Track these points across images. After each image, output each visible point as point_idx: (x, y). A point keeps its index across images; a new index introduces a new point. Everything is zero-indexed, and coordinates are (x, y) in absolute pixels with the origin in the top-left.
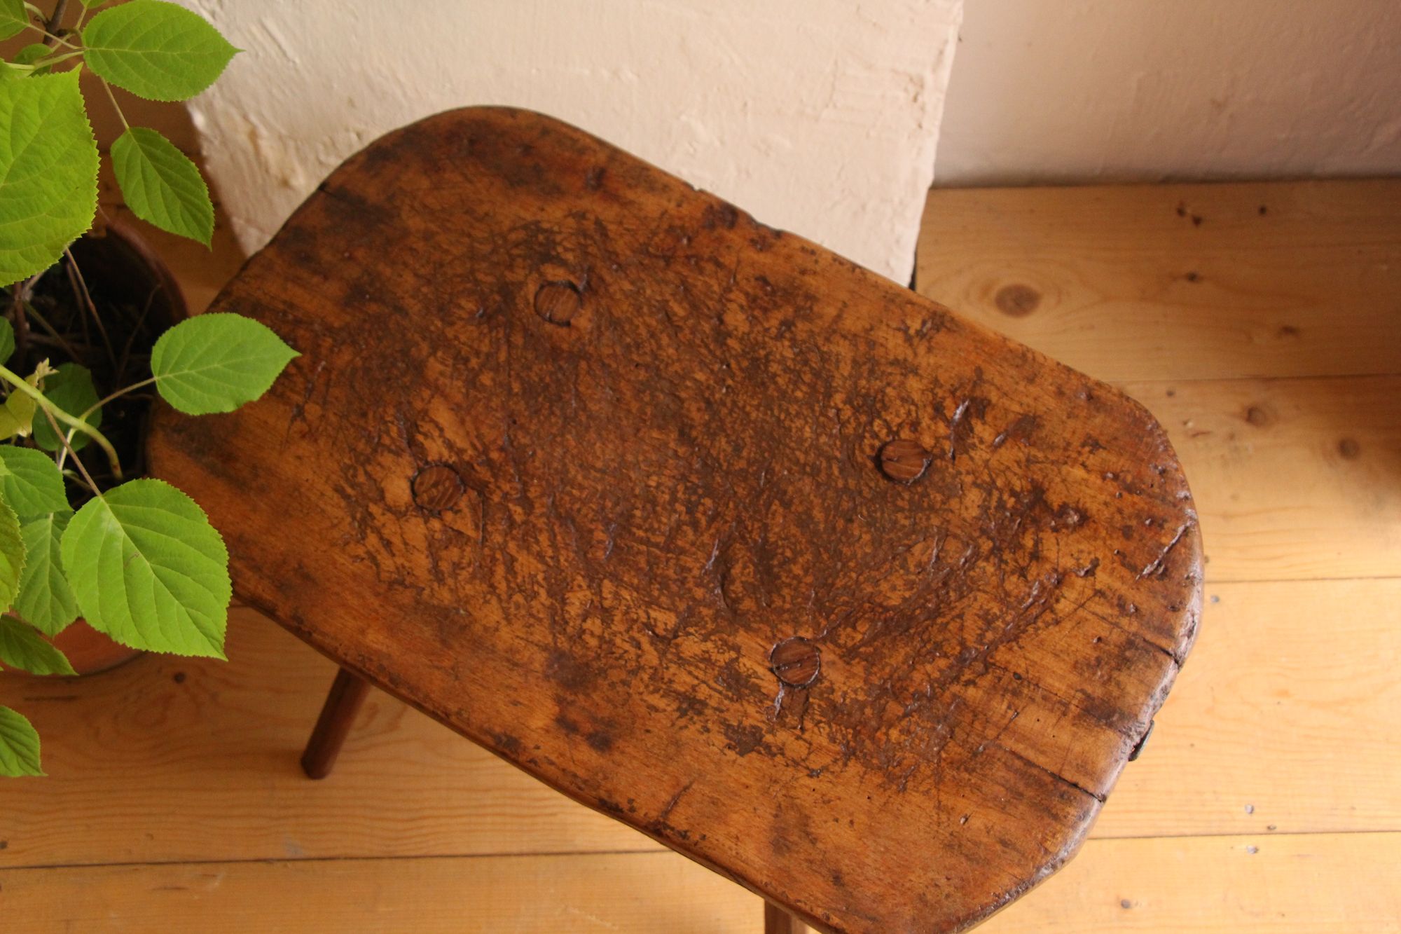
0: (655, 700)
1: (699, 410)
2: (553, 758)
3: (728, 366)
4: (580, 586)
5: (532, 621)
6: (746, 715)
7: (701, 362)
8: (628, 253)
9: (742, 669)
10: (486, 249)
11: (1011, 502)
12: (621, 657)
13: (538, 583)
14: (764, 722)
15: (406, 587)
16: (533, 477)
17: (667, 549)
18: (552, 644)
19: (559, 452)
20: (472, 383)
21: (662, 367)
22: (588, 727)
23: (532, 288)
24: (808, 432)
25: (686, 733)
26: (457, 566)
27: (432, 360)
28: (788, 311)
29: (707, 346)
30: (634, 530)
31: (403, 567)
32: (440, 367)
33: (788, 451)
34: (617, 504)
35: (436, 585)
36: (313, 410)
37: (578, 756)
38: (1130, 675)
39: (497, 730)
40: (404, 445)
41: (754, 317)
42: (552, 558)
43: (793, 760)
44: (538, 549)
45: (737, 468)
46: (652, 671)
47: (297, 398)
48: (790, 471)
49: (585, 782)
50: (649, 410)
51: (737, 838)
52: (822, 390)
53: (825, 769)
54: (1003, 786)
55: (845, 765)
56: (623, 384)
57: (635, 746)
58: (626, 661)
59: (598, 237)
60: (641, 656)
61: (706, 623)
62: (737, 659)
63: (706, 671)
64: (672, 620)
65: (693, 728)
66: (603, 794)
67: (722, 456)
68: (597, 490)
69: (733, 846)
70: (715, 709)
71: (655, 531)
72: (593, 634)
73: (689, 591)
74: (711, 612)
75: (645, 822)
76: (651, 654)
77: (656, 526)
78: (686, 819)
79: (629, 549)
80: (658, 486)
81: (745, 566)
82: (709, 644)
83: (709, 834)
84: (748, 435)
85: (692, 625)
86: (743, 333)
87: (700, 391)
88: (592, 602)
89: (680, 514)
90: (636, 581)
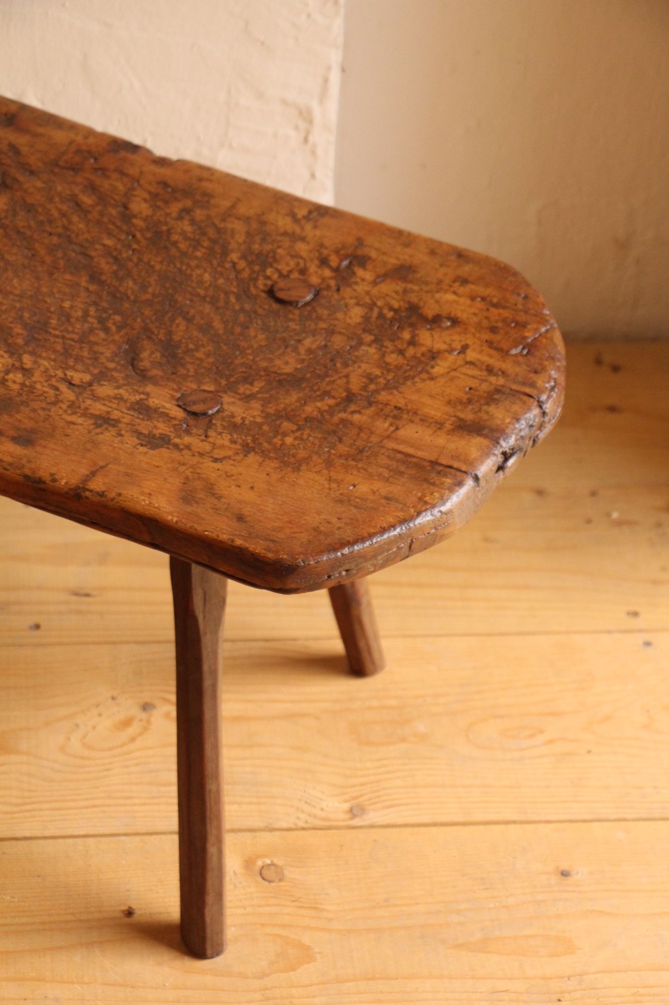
0: (73, 418)
1: (108, 263)
3: (134, 236)
6: (156, 428)
8: (40, 164)
9: (151, 405)
11: (390, 314)
12: (41, 395)
21: (73, 235)
22: (12, 433)
24: (207, 277)
25: (102, 436)
28: (188, 203)
29: (114, 224)
30: (51, 330)
33: (189, 289)
38: (498, 408)
41: (158, 206)
43: (199, 453)
46: (69, 403)
48: (191, 301)
49: (11, 464)
50: (62, 263)
51: (150, 494)
52: (220, 251)
53: (227, 458)
54: (387, 468)
55: (246, 456)
56: (37, 245)
57: (56, 444)
58: (46, 398)
59: (11, 154)
60: (59, 395)
61: (118, 380)
62: (146, 399)
63: (118, 404)
64: (87, 378)
65: (107, 434)
66: (27, 471)
67: (129, 292)
68: (15, 307)
69: (147, 499)
70: (128, 424)
71: (69, 332)
72: (14, 382)
73: (102, 363)
74: (123, 375)
75: (66, 489)
76: (68, 394)
77: (70, 329)
78: (104, 484)
79: (45, 340)
80: (72, 307)
81: (152, 353)
82: (121, 391)
83: (124, 492)
84: (153, 279)
85: (105, 381)
86: (147, 216)
87: (108, 252)
88: (13, 365)
89: (93, 324)
90: (53, 357)
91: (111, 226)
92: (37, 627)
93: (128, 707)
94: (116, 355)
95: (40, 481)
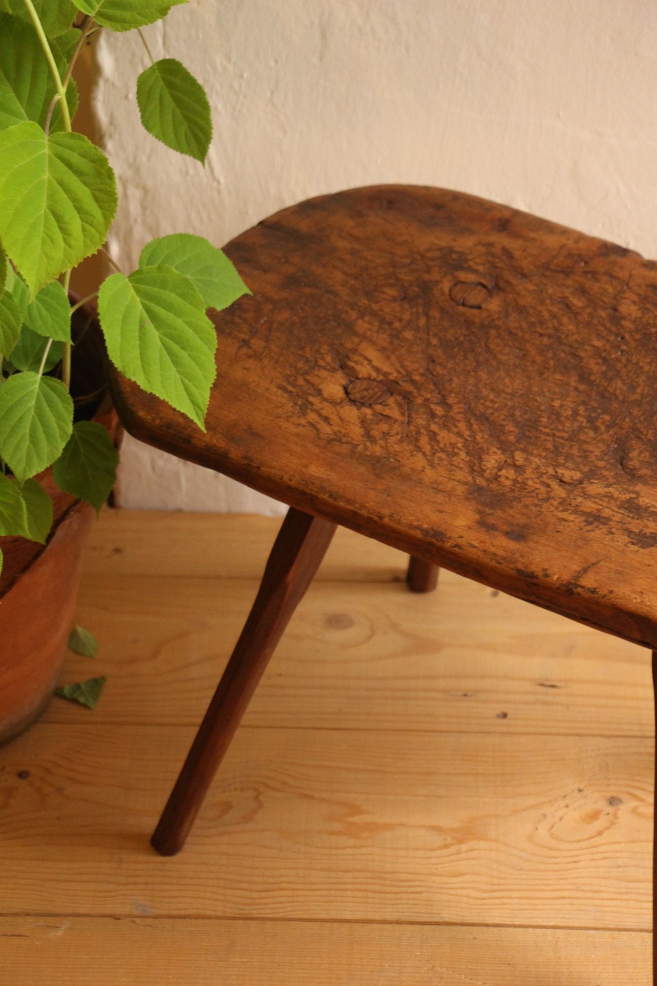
0: (565, 515)
1: (597, 364)
2: (475, 544)
3: (623, 338)
4: (495, 453)
5: (453, 468)
6: (646, 526)
7: (598, 335)
8: (532, 268)
9: (641, 504)
10: (407, 261)
12: (533, 491)
13: (458, 448)
15: (343, 443)
16: (451, 392)
17: (570, 439)
18: (472, 482)
19: (472, 381)
20: (396, 335)
21: (563, 336)
22: (505, 528)
23: (446, 285)
25: (592, 534)
26: (386, 434)
27: (360, 322)
29: (604, 325)
30: (542, 429)
31: (340, 432)
32: (366, 326)
34: (524, 414)
35: (368, 444)
36: (257, 344)
37: (496, 542)
39: (425, 527)
40: (337, 367)
41: (646, 309)
42: (470, 436)
44: (457, 430)
45: (632, 399)
49: (504, 558)
50: (552, 362)
51: (642, 593)
56: (528, 346)
57: (547, 540)
58: (537, 494)
59: (504, 258)
60: (550, 492)
61: (608, 479)
62: (637, 498)
63: (608, 502)
64: (577, 475)
65: (598, 532)
66: (520, 566)
67: (618, 392)
68: (507, 405)
69: (638, 597)
70: (618, 522)
71: (559, 431)
72: (507, 478)
73: (592, 462)
74: (612, 474)
75: (558, 584)
76: (559, 491)
77: (560, 427)
78: (596, 581)
79: (536, 438)
80: (561, 406)
81: (641, 453)
82: (611, 489)
83: (616, 589)
84: (641, 380)
85: (595, 479)
86: (636, 318)
87: (597, 353)
88: (506, 461)
89: (582, 423)
90: (544, 454)
91: (600, 328)
92: (505, 715)
93: (595, 800)
94: (605, 454)
95: (532, 575)
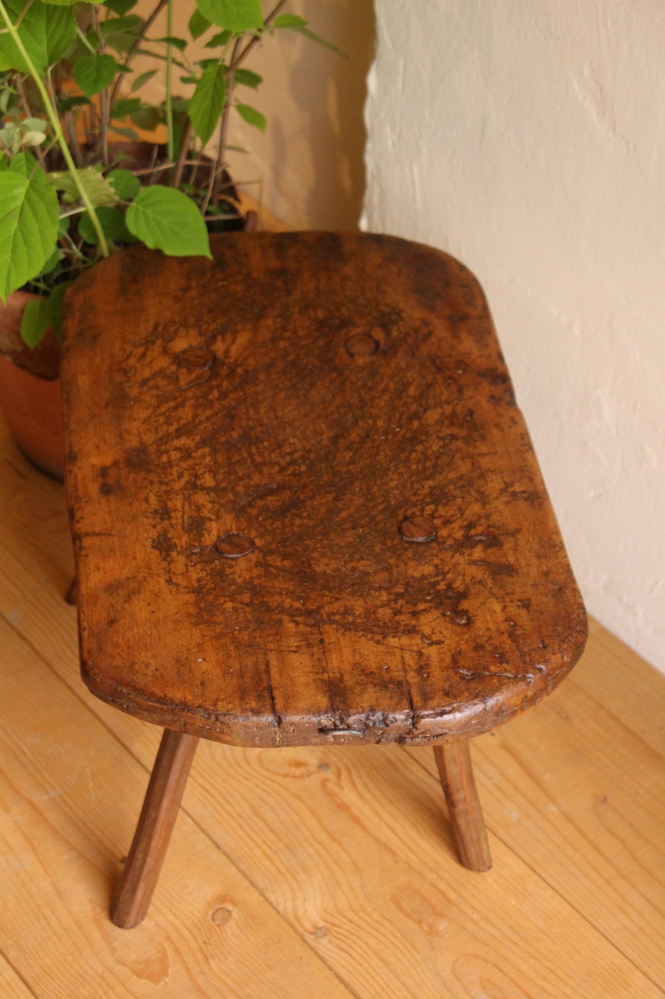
0: (152, 498)
1: (358, 435)
2: (79, 477)
3: (399, 430)
4: (194, 439)
5: (153, 430)
6: (180, 538)
7: (389, 418)
8: (425, 354)
9: (206, 525)
10: (364, 303)
11: (441, 587)
12: (166, 474)
13: (179, 422)
14: (182, 547)
15: (125, 375)
16: (243, 391)
17: (255, 465)
18: (147, 445)
19: (269, 394)
20: (275, 340)
21: (369, 405)
22: (110, 481)
23: (359, 330)
25: (144, 520)
26: (157, 387)
27: (271, 319)
28: (463, 434)
29: (401, 415)
30: (253, 447)
31: (136, 369)
32: (270, 323)
33: (372, 483)
34: (262, 432)
35: (137, 385)
36: (194, 293)
37: (89, 485)
38: (376, 693)
39: (76, 449)
40: (209, 334)
41: (442, 423)
42: (201, 421)
43: (170, 570)
44: (200, 413)
45: (338, 469)
46: (169, 489)
47: (194, 284)
48: (360, 490)
49: (77, 496)
50: (335, 416)
52: (427, 474)
53: (177, 585)
55: (188, 593)
56: (340, 397)
57: (116, 504)
58: (165, 477)
59: (420, 337)
60: (174, 481)
61: (222, 499)
62: (211, 520)
63: (191, 510)
64: (210, 484)
65: (150, 520)
66: (76, 506)
67: (339, 459)
68: (262, 421)
69: (93, 569)
70: (171, 524)
73: (238, 484)
74: (233, 499)
76: (179, 485)
78: (91, 544)
80: (292, 444)
81: (277, 501)
82: (210, 505)
83: (91, 556)
84: (364, 462)
85: (215, 494)
87: (370, 429)
88: (188, 448)
89: (284, 461)
90: (220, 460)
93: (314, 757)
94: (256, 487)
